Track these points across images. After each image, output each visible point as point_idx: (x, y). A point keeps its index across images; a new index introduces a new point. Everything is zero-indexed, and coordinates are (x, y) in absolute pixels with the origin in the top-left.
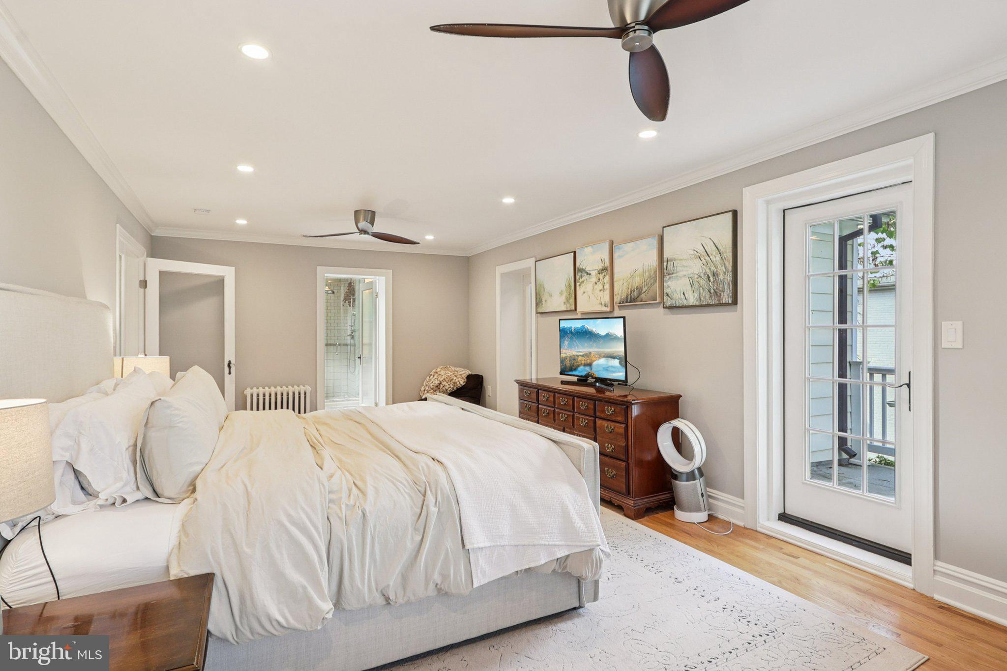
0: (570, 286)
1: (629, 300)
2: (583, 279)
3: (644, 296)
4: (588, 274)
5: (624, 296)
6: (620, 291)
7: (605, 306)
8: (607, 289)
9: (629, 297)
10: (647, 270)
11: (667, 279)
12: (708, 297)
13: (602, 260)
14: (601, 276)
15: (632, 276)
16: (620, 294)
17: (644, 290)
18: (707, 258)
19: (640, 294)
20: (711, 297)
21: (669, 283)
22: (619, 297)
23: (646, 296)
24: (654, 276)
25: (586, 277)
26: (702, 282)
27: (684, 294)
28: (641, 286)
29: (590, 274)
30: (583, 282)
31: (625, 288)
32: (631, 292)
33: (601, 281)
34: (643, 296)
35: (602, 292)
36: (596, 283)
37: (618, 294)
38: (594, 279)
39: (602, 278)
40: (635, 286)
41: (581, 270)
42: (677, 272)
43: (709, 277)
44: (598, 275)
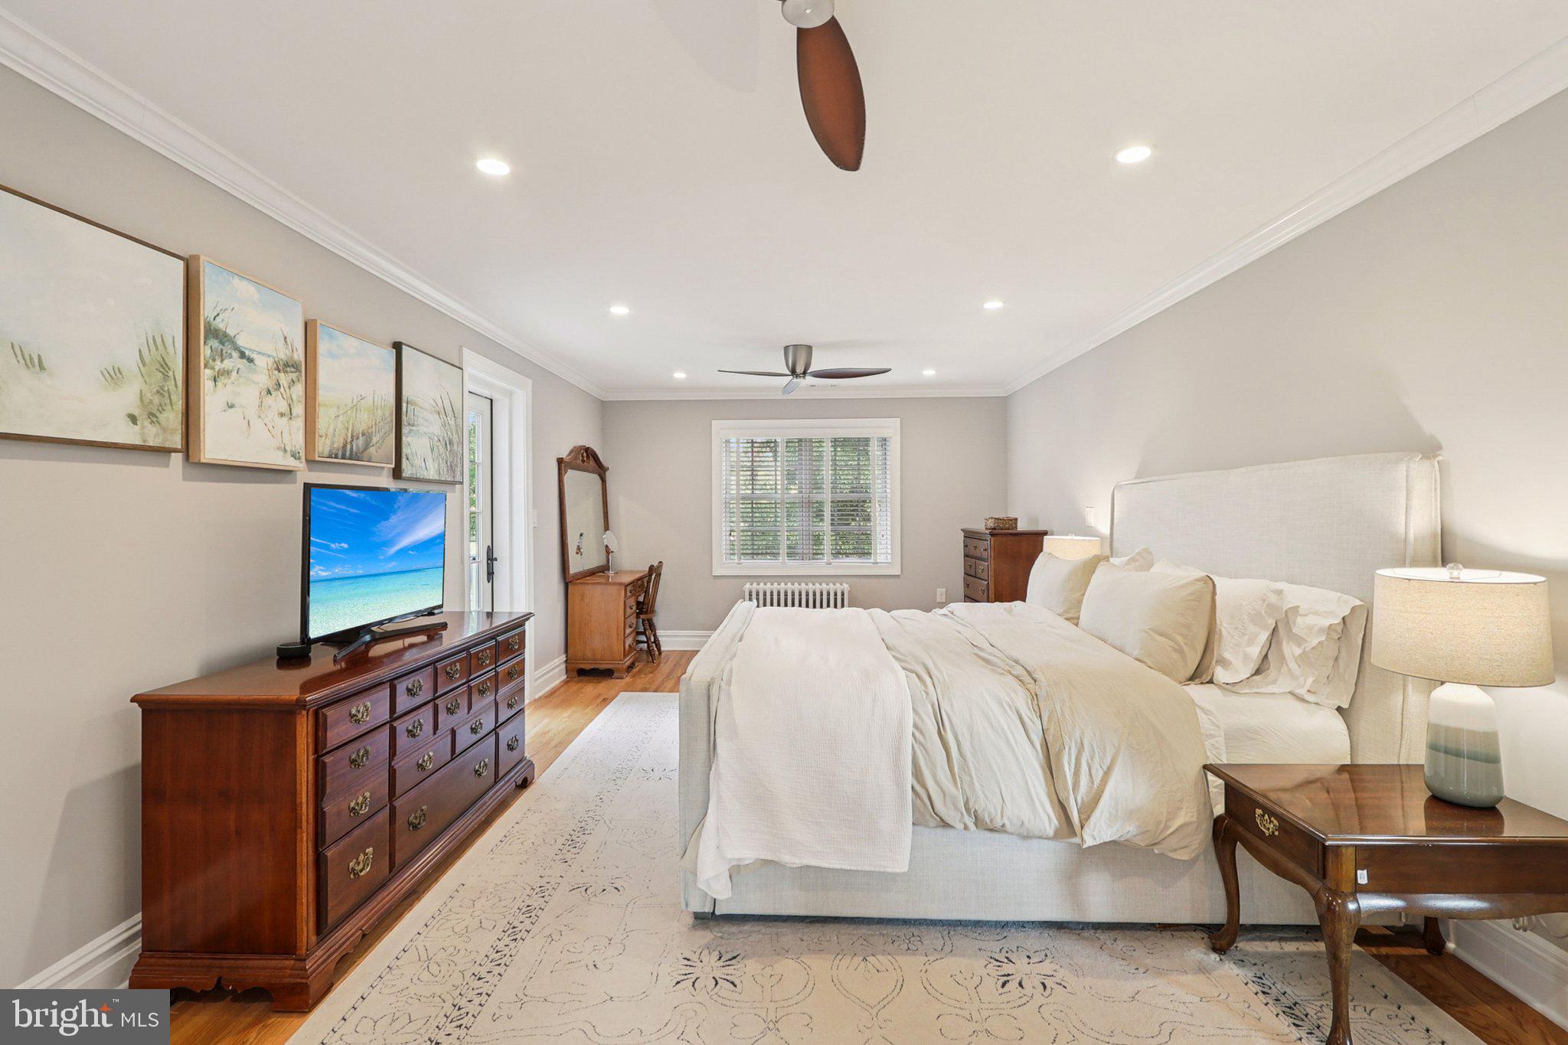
0: (164, 367)
1: (348, 453)
2: (227, 364)
3: (374, 451)
4: (242, 355)
5: (338, 443)
6: (331, 429)
7: (293, 456)
8: (298, 416)
9: (349, 447)
10: (379, 404)
11: (406, 431)
12: (445, 469)
13: (285, 338)
14: (284, 380)
15: (355, 407)
16: (330, 436)
17: (375, 440)
18: (445, 417)
19: (367, 446)
20: (448, 470)
21: (409, 439)
22: (328, 442)
23: (377, 451)
24: (389, 419)
25: (233, 362)
26: (442, 450)
27: (424, 460)
28: (370, 431)
29: (251, 360)
30: (228, 373)
31: (340, 425)
32: (352, 437)
33: (282, 390)
34: (372, 450)
35: (285, 419)
36: (269, 392)
37: (327, 435)
38: (263, 379)
39: (286, 385)
40: (360, 428)
41: (213, 333)
42: (418, 425)
43: (446, 444)
44: (276, 372)
